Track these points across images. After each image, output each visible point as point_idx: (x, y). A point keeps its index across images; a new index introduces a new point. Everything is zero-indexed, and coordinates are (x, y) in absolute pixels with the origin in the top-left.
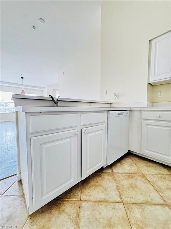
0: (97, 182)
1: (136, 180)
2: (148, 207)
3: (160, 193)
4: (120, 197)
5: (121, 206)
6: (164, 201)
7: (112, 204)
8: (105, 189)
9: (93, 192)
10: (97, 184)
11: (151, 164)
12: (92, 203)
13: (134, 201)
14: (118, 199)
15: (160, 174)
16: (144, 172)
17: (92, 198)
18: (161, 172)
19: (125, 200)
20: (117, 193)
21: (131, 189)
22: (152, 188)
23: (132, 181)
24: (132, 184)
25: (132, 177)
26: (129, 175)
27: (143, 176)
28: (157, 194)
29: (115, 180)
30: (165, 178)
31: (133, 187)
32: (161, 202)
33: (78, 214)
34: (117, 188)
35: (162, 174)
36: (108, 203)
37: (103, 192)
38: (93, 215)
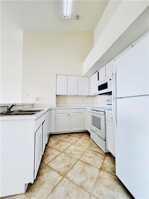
1: (60, 143)
2: (69, 148)
4: (60, 151)
5: (62, 153)
8: (52, 154)
9: (49, 158)
10: (47, 155)
11: (61, 135)
13: (64, 149)
14: (60, 153)
15: (66, 137)
16: (61, 139)
17: (50, 160)
19: (62, 151)
20: (58, 151)
22: (66, 143)
23: (59, 145)
25: (58, 143)
26: (56, 143)
27: (61, 141)
28: (69, 143)
29: (53, 148)
31: (61, 146)
32: (71, 144)
33: (50, 168)
34: (56, 150)
36: (58, 156)
38: (56, 163)
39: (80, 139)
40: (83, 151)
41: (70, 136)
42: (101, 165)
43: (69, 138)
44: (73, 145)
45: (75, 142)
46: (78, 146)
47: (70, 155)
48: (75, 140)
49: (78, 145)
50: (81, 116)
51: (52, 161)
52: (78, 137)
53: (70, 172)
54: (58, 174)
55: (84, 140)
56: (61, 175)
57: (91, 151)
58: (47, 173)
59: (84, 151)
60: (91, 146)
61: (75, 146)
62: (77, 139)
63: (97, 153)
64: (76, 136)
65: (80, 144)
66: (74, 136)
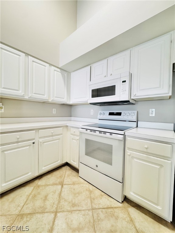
3: (47, 210)
6: (53, 212)
16: (17, 212)
18: (27, 193)
28: (46, 214)
30: (35, 196)
32: (52, 215)
35: (30, 194)
39: (64, 186)
40: (90, 222)
41: (39, 186)
43: (39, 193)
44: (58, 214)
45: (59, 202)
46: (71, 212)
48: (56, 196)
49: (69, 209)
50: (58, 141)
52: (56, 184)
55: (72, 186)
57: (102, 212)
59: (92, 221)
60: (92, 196)
61: (66, 213)
62: (57, 192)
63: (112, 210)
64: (51, 182)
65: (72, 201)
66: (49, 185)
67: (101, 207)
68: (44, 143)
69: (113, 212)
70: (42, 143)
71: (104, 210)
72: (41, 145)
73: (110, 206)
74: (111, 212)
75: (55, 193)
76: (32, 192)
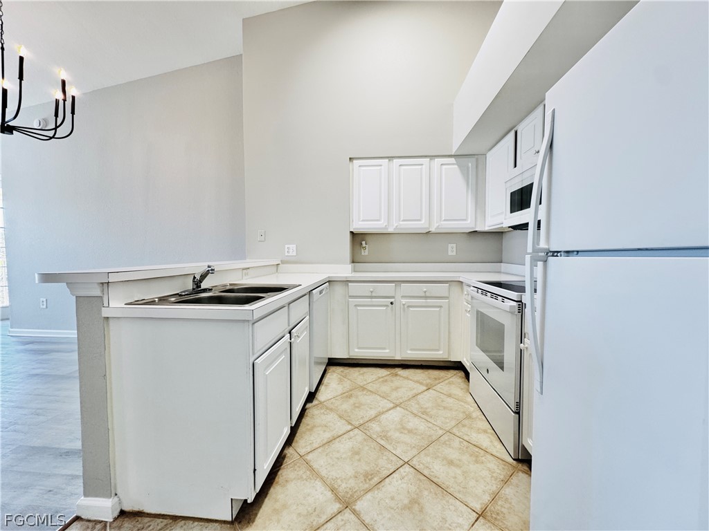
0: (308, 425)
1: (357, 397)
2: (383, 416)
3: (389, 398)
4: (350, 423)
5: (356, 431)
6: (393, 403)
7: (345, 436)
8: (326, 426)
9: (312, 438)
10: (309, 427)
11: (365, 370)
12: (320, 450)
13: (367, 419)
14: (350, 427)
15: (379, 378)
16: (361, 384)
17: (316, 445)
18: (380, 375)
19: (357, 424)
20: (344, 421)
21: (357, 409)
22: (378, 397)
23: (352, 401)
24: (354, 404)
25: (351, 396)
26: (345, 395)
27: (363, 388)
28: (386, 401)
29: (331, 410)
30: (386, 381)
31: (357, 406)
32: (392, 405)
33: (311, 469)
34: (340, 417)
35: (382, 377)
36: (340, 438)
37: (325, 431)
38: (331, 458)
40: (430, 436)
41: (396, 375)
42: (487, 498)
43: (392, 381)
44: (398, 408)
45: (409, 400)
46: (416, 415)
47: (382, 442)
48: (410, 394)
49: (415, 412)
50: (438, 309)
51: (321, 448)
52: (421, 384)
53: (369, 496)
54: (329, 494)
55: (442, 396)
56: (338, 498)
57: (460, 442)
58: (299, 481)
59: (434, 438)
60: (466, 422)
61: (407, 412)
62: (415, 391)
63: (482, 452)
64: (416, 379)
65: (426, 408)
66: (411, 380)
67: (466, 438)
68: (409, 307)
69: (482, 455)
70: (406, 306)
71: (465, 443)
72: (404, 310)
73: (483, 448)
74: (477, 452)
75: (411, 390)
76: (385, 376)
